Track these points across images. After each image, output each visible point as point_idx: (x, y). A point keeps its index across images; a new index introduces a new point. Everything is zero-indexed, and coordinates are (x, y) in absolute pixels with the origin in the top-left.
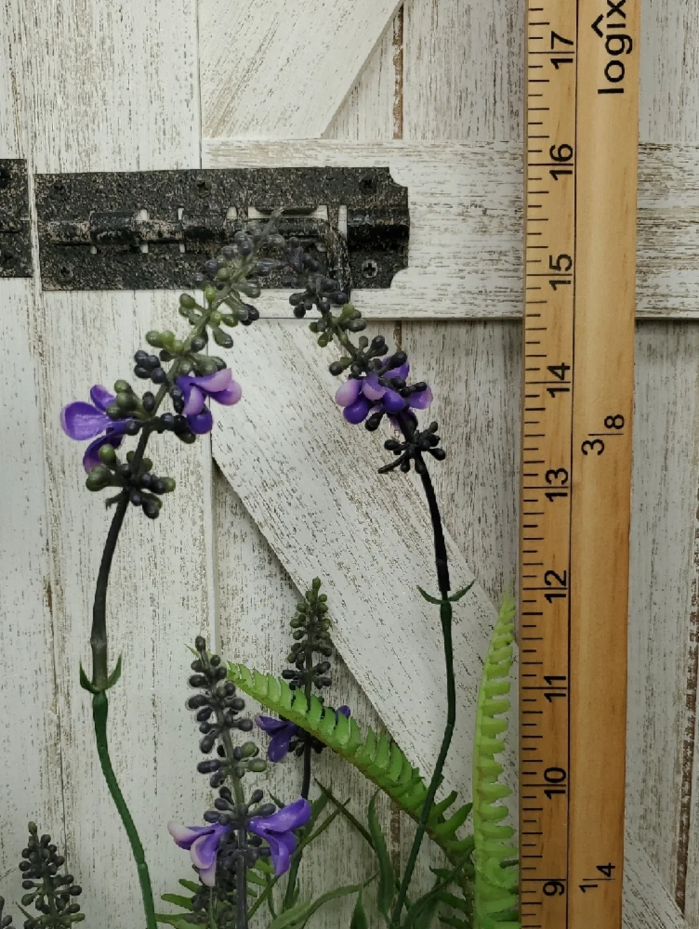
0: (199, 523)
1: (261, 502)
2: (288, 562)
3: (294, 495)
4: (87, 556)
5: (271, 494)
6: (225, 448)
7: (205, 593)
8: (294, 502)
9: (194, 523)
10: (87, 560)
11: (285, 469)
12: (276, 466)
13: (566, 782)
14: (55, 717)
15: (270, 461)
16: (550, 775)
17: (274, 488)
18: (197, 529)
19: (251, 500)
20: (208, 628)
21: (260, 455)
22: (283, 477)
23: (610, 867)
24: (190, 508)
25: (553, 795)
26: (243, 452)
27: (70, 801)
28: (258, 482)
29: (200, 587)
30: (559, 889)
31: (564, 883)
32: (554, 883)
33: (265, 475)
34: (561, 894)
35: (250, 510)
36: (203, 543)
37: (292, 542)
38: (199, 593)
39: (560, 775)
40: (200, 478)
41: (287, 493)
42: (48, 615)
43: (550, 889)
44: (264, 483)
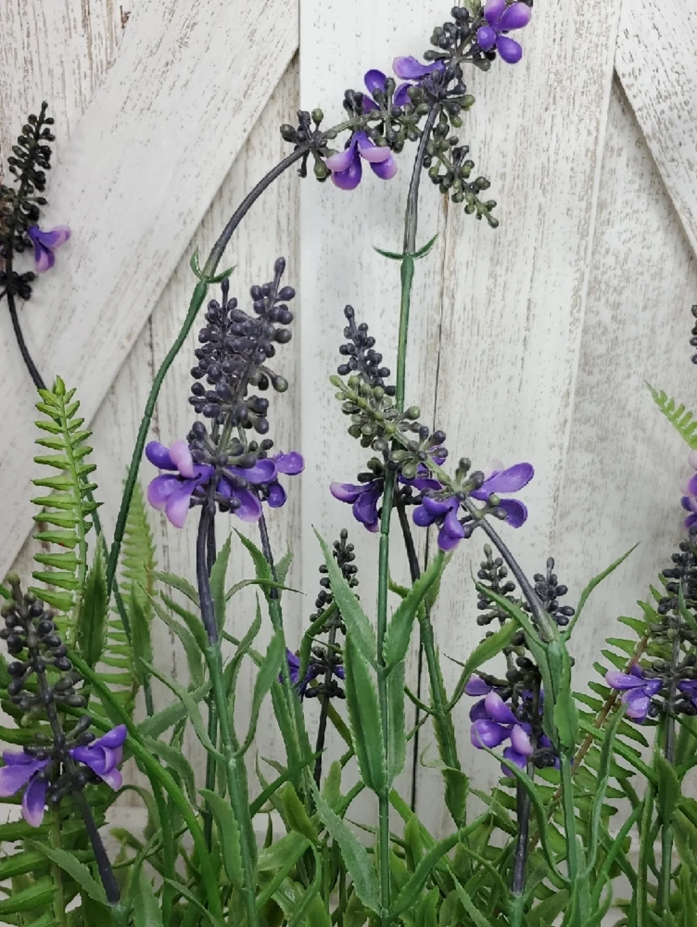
0: (594, 134)
1: (652, 113)
2: (668, 176)
3: (686, 108)
4: (485, 164)
5: (664, 106)
6: (627, 57)
7: (590, 204)
8: (685, 114)
9: (589, 133)
10: (485, 169)
11: (682, 79)
12: (673, 77)
14: (438, 319)
15: (669, 72)
17: (668, 101)
18: (592, 139)
19: (645, 112)
20: (587, 239)
21: (660, 66)
22: (678, 89)
24: (587, 120)
26: (644, 62)
27: (443, 394)
28: (653, 94)
29: (585, 198)
33: (662, 88)
35: (641, 122)
36: (594, 152)
37: (676, 156)
38: (583, 205)
40: (601, 86)
41: (679, 107)
42: (443, 220)
44: (659, 96)
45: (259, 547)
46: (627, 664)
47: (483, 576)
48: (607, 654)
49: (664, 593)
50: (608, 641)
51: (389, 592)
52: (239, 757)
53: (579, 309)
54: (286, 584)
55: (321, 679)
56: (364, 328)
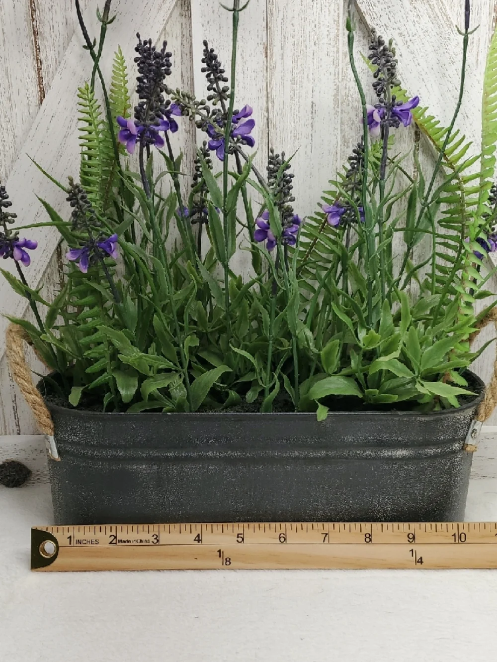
13: (460, 542)
16: (463, 535)
23: (422, 562)
25: (453, 537)
30: (411, 540)
31: (413, 542)
32: (414, 538)
34: (409, 541)
39: (463, 540)
43: (411, 536)
45: (168, 155)
46: (333, 202)
47: (270, 163)
48: (323, 198)
49: (349, 168)
50: (324, 192)
51: (228, 175)
52: (163, 244)
53: (338, 106)
54: (181, 171)
55: (197, 215)
56: (212, 51)
